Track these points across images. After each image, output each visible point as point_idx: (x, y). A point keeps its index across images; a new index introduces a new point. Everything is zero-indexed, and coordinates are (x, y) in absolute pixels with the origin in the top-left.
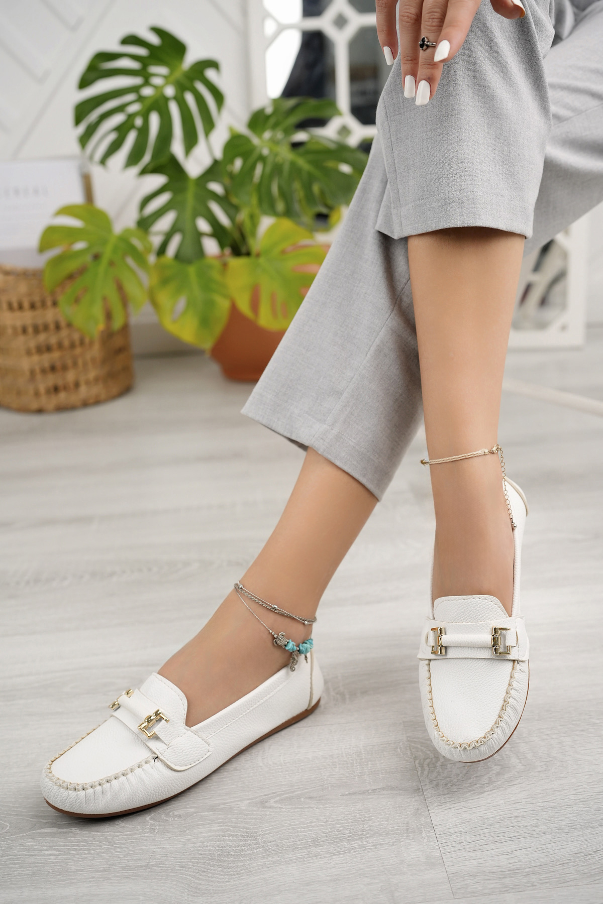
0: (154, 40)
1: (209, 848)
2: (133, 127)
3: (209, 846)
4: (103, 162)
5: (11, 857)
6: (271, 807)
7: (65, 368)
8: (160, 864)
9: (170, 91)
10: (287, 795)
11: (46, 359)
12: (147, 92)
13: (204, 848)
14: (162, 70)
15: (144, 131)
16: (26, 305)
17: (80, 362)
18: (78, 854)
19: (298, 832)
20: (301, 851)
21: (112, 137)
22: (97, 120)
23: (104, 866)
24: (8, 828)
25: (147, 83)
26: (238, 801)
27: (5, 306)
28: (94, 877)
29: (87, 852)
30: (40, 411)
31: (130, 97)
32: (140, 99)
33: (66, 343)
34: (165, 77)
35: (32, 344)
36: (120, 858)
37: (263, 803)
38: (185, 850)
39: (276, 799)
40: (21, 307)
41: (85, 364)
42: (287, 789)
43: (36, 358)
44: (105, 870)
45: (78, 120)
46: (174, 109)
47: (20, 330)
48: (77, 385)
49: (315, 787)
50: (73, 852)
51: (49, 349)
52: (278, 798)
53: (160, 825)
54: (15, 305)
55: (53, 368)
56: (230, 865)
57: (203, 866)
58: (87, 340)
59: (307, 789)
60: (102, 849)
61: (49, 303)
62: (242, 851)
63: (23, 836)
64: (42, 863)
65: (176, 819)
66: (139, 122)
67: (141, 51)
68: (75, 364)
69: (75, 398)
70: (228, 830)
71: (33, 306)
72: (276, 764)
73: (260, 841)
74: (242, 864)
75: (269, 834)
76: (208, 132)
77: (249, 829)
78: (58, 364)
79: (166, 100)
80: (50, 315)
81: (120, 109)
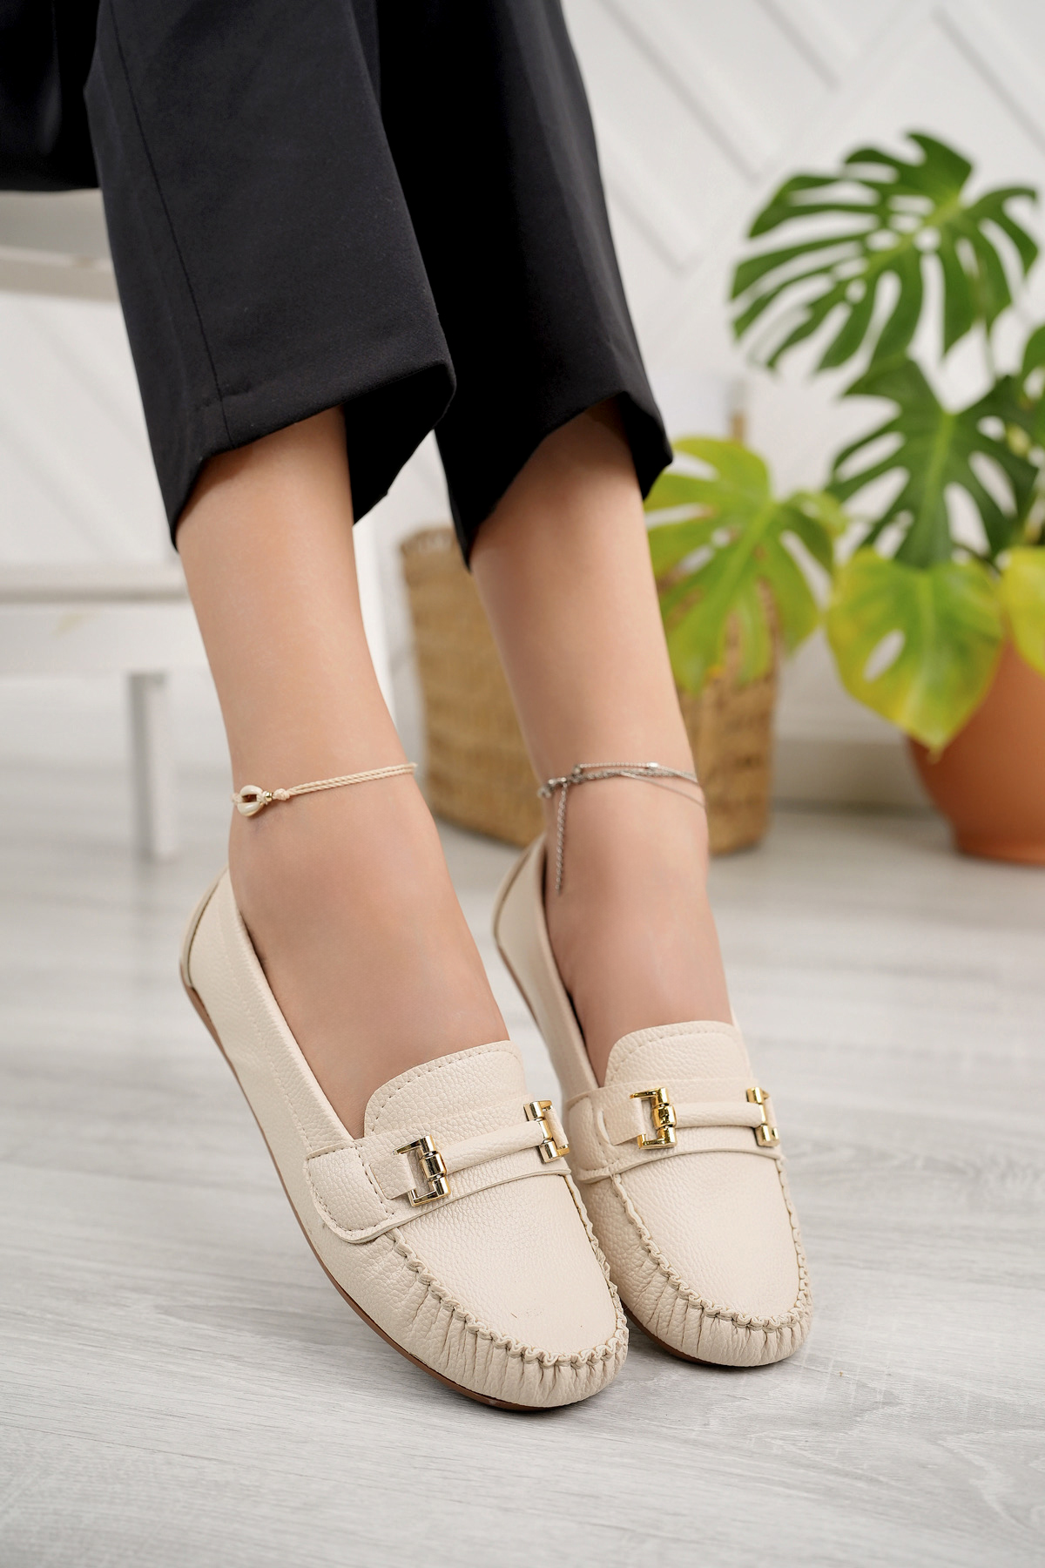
0: (911, 154)
2: (843, 299)
4: (772, 363)
9: (928, 239)
12: (882, 240)
14: (920, 205)
15: (862, 312)
21: (801, 318)
22: (773, 290)
25: (884, 226)
31: (848, 250)
32: (867, 253)
34: (923, 217)
45: (737, 290)
66: (856, 292)
67: (884, 174)
79: (919, 254)
81: (825, 270)
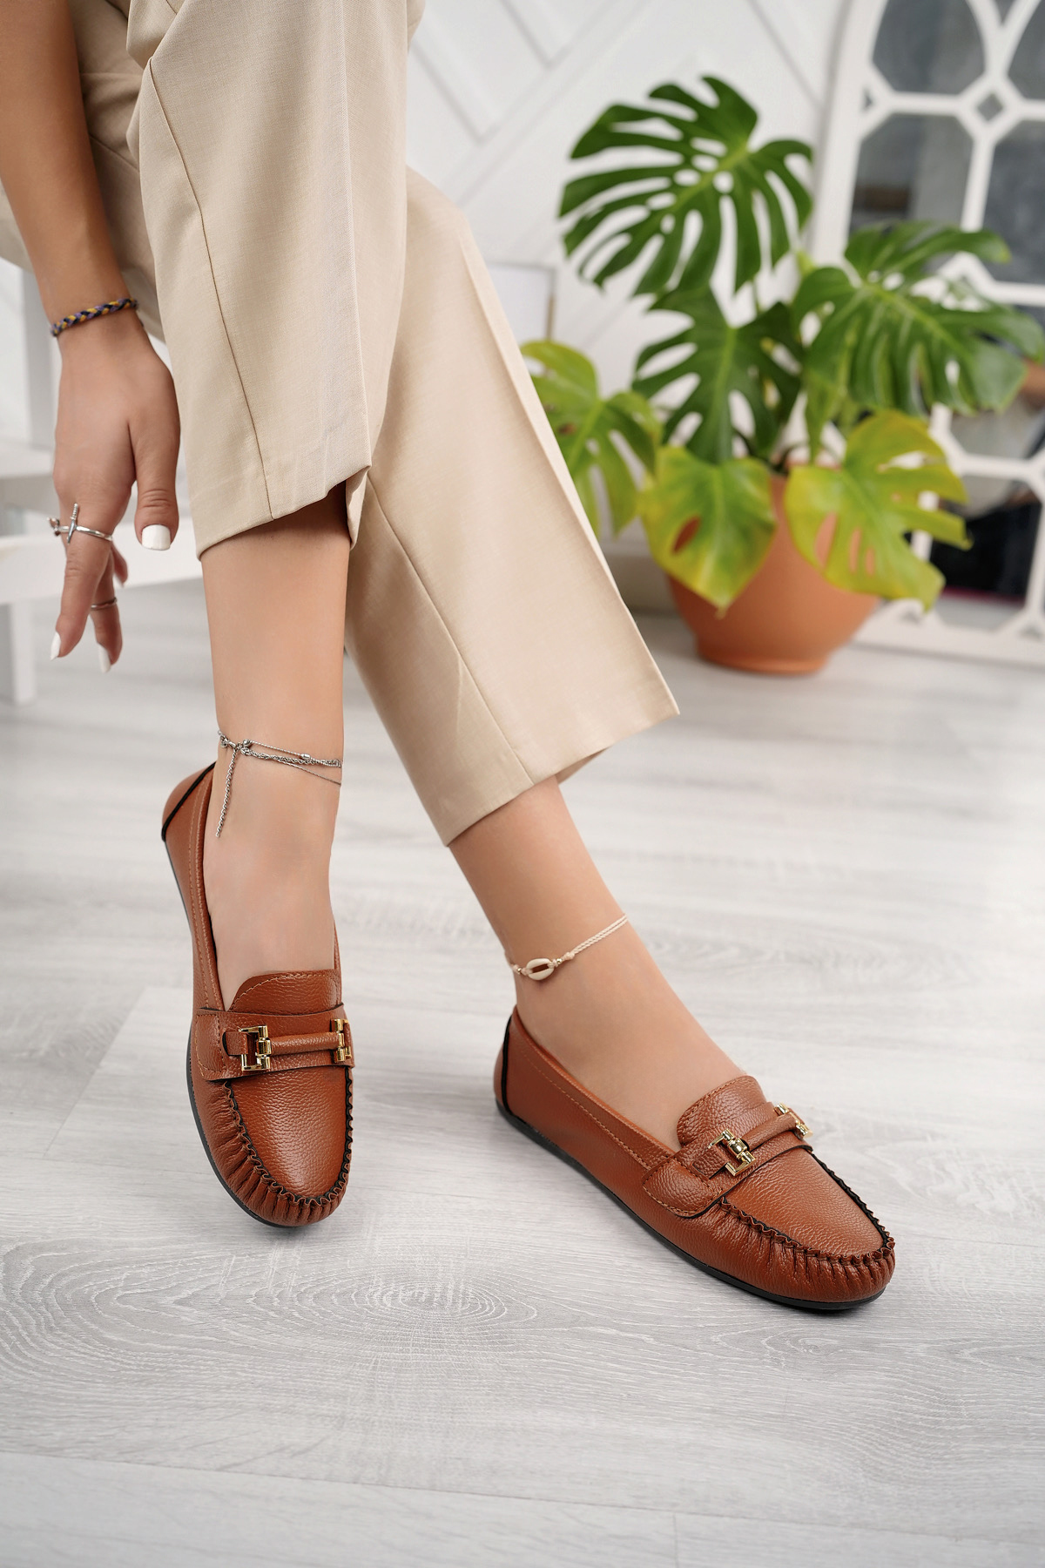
0: (708, 97)
1: (879, 1408)
2: (657, 230)
3: (879, 1405)
4: (600, 280)
5: (552, 1361)
6: (966, 1362)
8: (803, 1419)
9: (724, 182)
10: (990, 1347)
12: (686, 178)
13: (871, 1407)
14: (715, 147)
15: (673, 241)
18: (662, 1377)
19: (1024, 1410)
20: (1038, 1442)
21: (622, 242)
22: (598, 211)
23: (712, 1405)
24: (536, 1315)
25: (687, 164)
26: (909, 1342)
28: (699, 1419)
29: (676, 1376)
31: (658, 183)
32: (674, 188)
34: (719, 159)
36: (735, 1396)
37: (952, 1352)
38: (840, 1404)
39: (972, 1351)
42: (987, 1337)
44: (714, 1411)
45: (565, 209)
46: (727, 210)
49: (1033, 1344)
50: (653, 1373)
52: (975, 1350)
53: (787, 1357)
56: (923, 1442)
57: (877, 1435)
59: (1022, 1343)
60: (700, 1376)
62: (937, 1423)
63: (563, 1332)
64: (606, 1380)
65: (811, 1351)
67: (686, 113)
70: (903, 1386)
72: (957, 1293)
73: (965, 1413)
74: (943, 1444)
75: (976, 1403)
76: (776, 257)
77: (939, 1389)
79: (717, 195)
81: (639, 200)
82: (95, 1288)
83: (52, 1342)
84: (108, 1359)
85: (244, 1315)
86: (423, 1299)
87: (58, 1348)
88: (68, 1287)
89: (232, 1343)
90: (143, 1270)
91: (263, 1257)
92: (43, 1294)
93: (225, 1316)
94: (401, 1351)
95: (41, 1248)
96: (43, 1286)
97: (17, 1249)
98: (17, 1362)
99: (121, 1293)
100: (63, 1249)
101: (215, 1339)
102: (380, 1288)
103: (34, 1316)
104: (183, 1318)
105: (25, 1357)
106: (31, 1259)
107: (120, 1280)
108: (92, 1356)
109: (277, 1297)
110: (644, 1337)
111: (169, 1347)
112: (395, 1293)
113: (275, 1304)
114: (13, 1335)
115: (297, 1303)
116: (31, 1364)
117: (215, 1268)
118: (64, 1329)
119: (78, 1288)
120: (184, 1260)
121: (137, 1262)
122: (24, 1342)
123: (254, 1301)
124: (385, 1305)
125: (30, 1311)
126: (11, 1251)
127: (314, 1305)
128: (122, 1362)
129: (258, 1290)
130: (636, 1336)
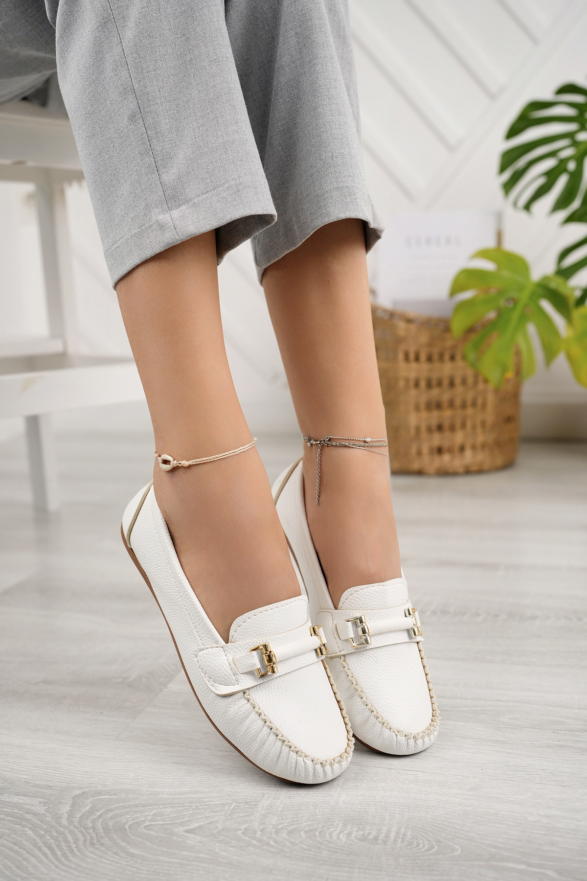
2: (565, 170)
4: (527, 207)
7: (452, 428)
11: (434, 417)
12: (583, 137)
15: (576, 177)
16: (423, 357)
17: (469, 424)
21: (541, 181)
22: (525, 166)
24: (459, 852)
25: (582, 129)
27: (401, 356)
30: (420, 473)
31: (564, 143)
32: (575, 144)
33: (458, 402)
35: (423, 399)
40: (417, 359)
41: (474, 427)
43: (424, 414)
45: (503, 169)
47: (412, 383)
48: (462, 449)
51: (439, 406)
54: (412, 356)
55: (440, 428)
58: (480, 401)
61: (447, 357)
63: (481, 865)
66: (572, 166)
67: (580, 100)
68: (463, 426)
69: (457, 463)
71: (430, 359)
78: (446, 424)
80: (447, 369)
81: (552, 154)
82: (130, 819)
83: (92, 853)
84: (128, 866)
85: (233, 841)
86: (371, 837)
87: (95, 856)
88: (111, 818)
89: (221, 860)
90: (167, 810)
91: (254, 805)
92: (93, 821)
93: (219, 842)
94: (348, 872)
95: (100, 793)
96: (94, 817)
97: (83, 793)
98: (63, 864)
99: (147, 823)
100: (114, 794)
101: (208, 856)
102: (338, 828)
103: (84, 836)
104: (188, 842)
105: (70, 861)
106: (91, 799)
107: (149, 815)
108: (117, 863)
109: (260, 831)
110: (549, 872)
111: (173, 860)
112: (350, 832)
113: (258, 835)
114: (66, 846)
115: (274, 836)
116: (73, 866)
117: (219, 810)
118: (102, 845)
119: (118, 819)
120: (197, 804)
121: (163, 804)
122: (72, 851)
123: (243, 833)
124: (341, 840)
125: (81, 832)
126: (79, 794)
127: (287, 837)
128: (137, 868)
129: (246, 825)
130: (542, 871)
